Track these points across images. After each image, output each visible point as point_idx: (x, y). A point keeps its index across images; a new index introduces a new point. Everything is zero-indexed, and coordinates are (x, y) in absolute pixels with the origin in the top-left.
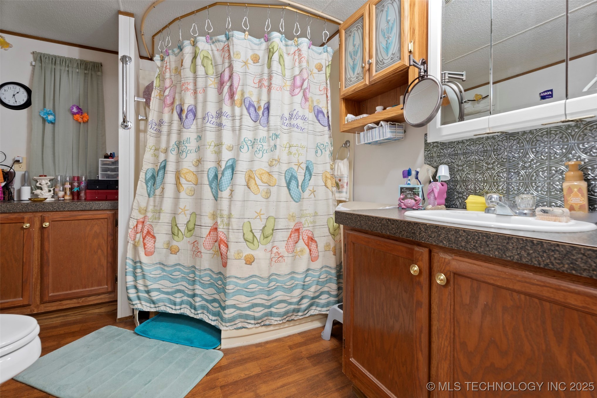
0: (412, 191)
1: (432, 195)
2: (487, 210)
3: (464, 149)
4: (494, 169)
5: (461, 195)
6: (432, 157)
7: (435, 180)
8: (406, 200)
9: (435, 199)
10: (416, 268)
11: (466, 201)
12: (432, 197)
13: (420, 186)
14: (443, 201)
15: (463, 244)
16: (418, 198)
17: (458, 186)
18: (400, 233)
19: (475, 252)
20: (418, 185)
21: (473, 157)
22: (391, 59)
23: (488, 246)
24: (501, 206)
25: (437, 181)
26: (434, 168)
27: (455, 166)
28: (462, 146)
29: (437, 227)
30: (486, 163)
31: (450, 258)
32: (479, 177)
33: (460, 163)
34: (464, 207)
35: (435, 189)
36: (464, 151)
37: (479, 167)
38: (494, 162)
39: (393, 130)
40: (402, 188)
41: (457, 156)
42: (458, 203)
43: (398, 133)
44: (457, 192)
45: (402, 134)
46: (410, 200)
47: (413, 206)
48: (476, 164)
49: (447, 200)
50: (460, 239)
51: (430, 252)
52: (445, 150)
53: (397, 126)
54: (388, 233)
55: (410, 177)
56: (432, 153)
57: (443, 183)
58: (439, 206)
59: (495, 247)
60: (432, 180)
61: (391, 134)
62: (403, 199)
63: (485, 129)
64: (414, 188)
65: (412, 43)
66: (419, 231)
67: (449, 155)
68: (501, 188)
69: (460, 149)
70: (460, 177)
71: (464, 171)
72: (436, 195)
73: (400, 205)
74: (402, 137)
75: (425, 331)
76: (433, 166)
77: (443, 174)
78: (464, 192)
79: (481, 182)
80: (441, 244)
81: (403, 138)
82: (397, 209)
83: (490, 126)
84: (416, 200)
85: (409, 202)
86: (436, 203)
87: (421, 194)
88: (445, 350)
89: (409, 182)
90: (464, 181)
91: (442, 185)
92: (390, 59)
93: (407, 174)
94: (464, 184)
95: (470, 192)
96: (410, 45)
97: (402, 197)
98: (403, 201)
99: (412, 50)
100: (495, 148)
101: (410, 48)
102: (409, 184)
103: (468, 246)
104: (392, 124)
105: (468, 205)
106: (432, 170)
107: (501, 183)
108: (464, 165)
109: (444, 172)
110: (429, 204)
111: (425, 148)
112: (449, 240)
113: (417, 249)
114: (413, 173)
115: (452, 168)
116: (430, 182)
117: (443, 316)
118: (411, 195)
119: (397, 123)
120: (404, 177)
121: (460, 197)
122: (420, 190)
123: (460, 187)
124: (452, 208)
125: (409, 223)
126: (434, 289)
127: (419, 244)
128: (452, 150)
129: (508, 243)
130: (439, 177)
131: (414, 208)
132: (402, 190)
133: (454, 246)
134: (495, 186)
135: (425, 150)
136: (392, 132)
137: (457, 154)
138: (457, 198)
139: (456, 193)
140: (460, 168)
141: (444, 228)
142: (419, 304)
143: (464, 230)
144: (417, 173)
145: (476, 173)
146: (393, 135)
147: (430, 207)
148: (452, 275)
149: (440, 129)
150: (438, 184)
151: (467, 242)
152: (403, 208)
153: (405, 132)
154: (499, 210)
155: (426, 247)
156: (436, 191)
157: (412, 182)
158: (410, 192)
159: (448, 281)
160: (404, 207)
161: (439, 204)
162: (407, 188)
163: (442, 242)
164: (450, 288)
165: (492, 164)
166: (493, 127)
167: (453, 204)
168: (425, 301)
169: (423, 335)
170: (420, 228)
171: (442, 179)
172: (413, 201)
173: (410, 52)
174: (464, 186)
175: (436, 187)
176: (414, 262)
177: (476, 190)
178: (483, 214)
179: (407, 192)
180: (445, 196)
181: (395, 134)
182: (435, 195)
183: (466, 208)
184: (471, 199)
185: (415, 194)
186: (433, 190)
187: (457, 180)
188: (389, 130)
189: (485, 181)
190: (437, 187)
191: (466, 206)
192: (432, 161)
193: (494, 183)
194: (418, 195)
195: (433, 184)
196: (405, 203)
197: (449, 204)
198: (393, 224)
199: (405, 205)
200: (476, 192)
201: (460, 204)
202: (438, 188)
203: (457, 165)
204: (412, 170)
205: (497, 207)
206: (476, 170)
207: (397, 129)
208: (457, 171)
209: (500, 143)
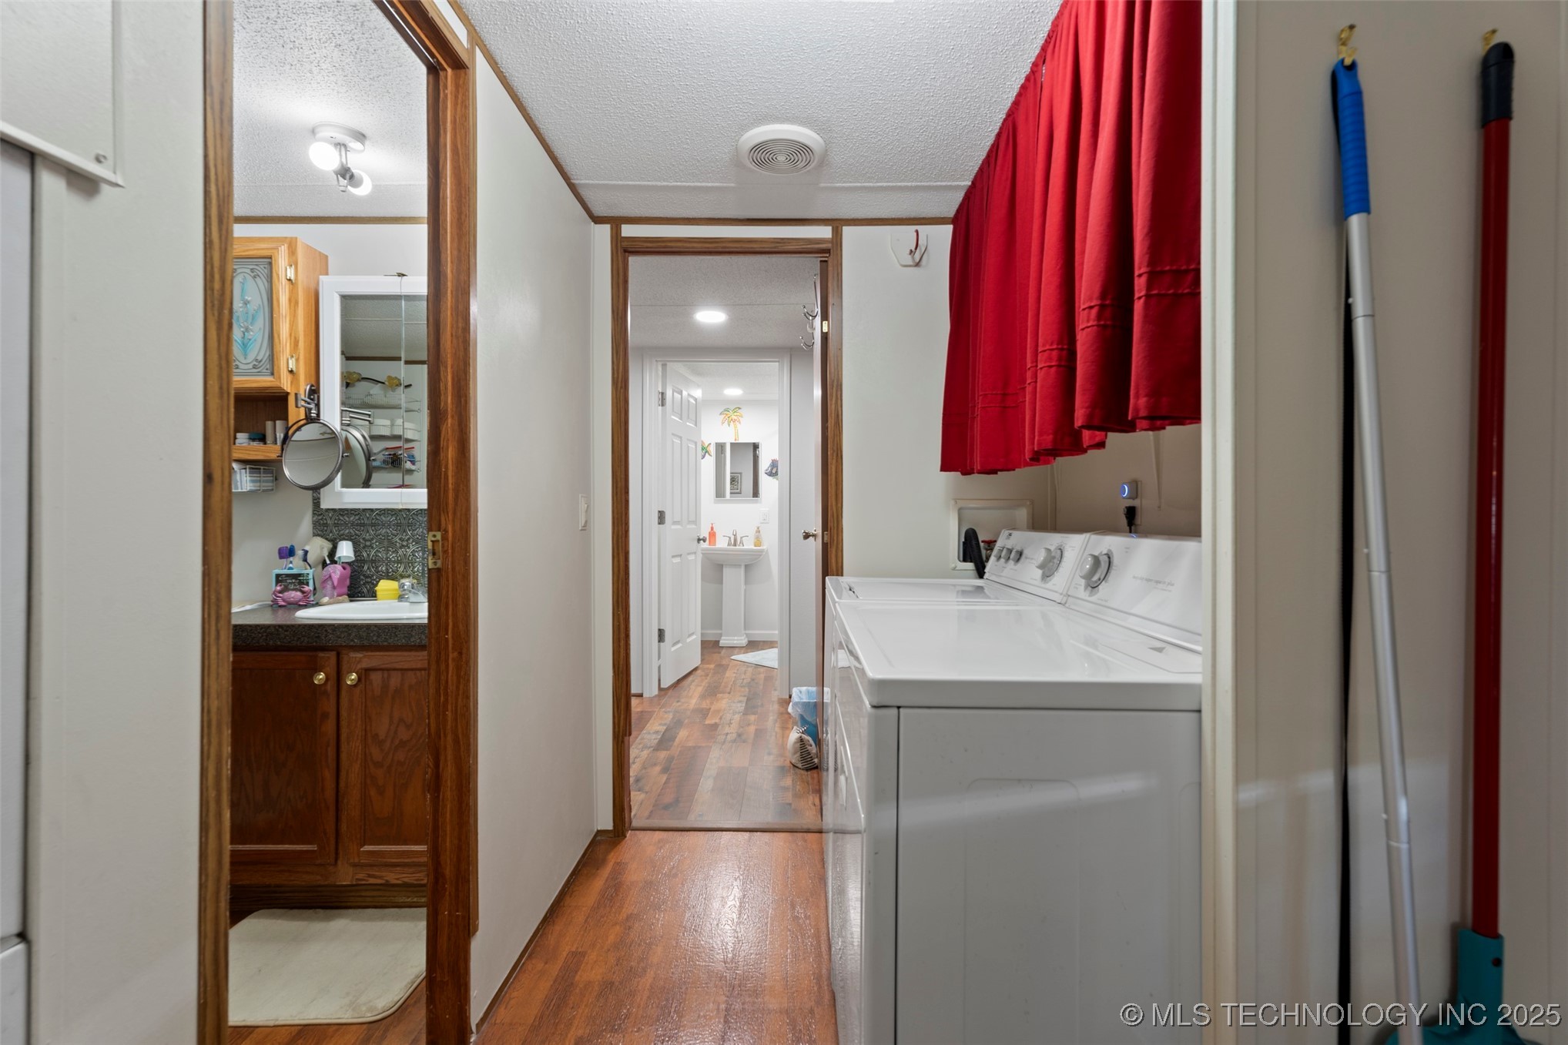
0: (297, 579)
1: (330, 583)
2: (401, 598)
3: (373, 519)
4: (409, 548)
5: (369, 580)
6: (326, 525)
7: (333, 562)
8: (286, 594)
9: (334, 588)
10: (322, 676)
11: (377, 588)
12: (329, 586)
13: (310, 571)
14: (345, 590)
15: (375, 638)
16: (306, 588)
17: (366, 568)
18: (297, 641)
19: (386, 643)
20: (306, 569)
21: (385, 530)
22: (254, 368)
23: (397, 636)
24: (414, 593)
25: (336, 562)
26: (329, 541)
27: (361, 540)
28: (370, 515)
29: (347, 626)
30: (400, 539)
31: (361, 655)
32: (392, 556)
33: (368, 537)
34: (373, 595)
35: (333, 575)
36: (373, 521)
37: (392, 544)
38: (409, 539)
39: (255, 478)
40: (278, 576)
41: (363, 526)
42: (365, 590)
43: (264, 481)
44: (364, 575)
45: (271, 484)
46: (294, 592)
47: (299, 601)
48: (388, 539)
49: (350, 588)
50: (372, 635)
51: (338, 655)
52: (345, 517)
53: (262, 470)
54: (279, 643)
55: (291, 559)
56: (326, 519)
57: (345, 565)
58: (340, 598)
59: (402, 635)
60: (328, 562)
61: (251, 485)
62: (280, 592)
63: (397, 503)
64: (300, 575)
65: (294, 359)
66: (325, 633)
67: (352, 525)
68: (416, 569)
69: (368, 518)
70: (368, 555)
71: (372, 548)
72: (336, 583)
73: (275, 601)
74: (271, 488)
75: (333, 743)
76: (327, 539)
77: (345, 554)
78: (373, 576)
79: (394, 562)
80: (352, 643)
81: (272, 490)
82: (270, 609)
83: (403, 501)
84: (303, 592)
85: (293, 595)
86: (336, 594)
87: (311, 582)
88: (356, 751)
89: (291, 565)
90: (373, 561)
91: (344, 568)
92: (251, 366)
93: (287, 553)
94: (374, 565)
95: (381, 575)
96: (290, 361)
97: (279, 588)
98: (281, 595)
99: (294, 369)
100: (410, 522)
101: (291, 366)
102: (290, 568)
103: (379, 640)
104: (253, 468)
105: (379, 594)
106: (328, 545)
107: (416, 564)
108: (372, 539)
109: (345, 550)
110: (325, 596)
111: (314, 511)
112: (360, 638)
113: (321, 654)
114: (300, 553)
115: (356, 543)
116: (324, 565)
117: (354, 717)
118: (295, 585)
119: (262, 467)
120: (281, 557)
121: (368, 582)
122: (311, 577)
123: (368, 568)
124: (358, 597)
125: (311, 627)
126: (344, 694)
127: (324, 649)
128: (357, 518)
129: (412, 631)
130: (340, 558)
131: (301, 603)
132: (279, 579)
133: (366, 643)
134: (410, 567)
135: (314, 514)
136: (252, 481)
137: (363, 525)
138: (364, 584)
139: (362, 577)
140: (368, 543)
141: (355, 626)
142: (325, 716)
143: (376, 625)
144: (306, 552)
145: (388, 550)
146: (255, 486)
147: (326, 600)
148: (363, 671)
149: (340, 493)
150: (339, 567)
151: (378, 637)
152: (281, 606)
153: (276, 479)
154: (413, 598)
155: (331, 651)
156: (336, 577)
157: (296, 565)
158: (294, 581)
159: (359, 679)
160: (283, 603)
161: (339, 595)
162: (288, 575)
163: (352, 640)
164: (361, 686)
165: (407, 541)
166: (406, 503)
167: (359, 592)
168: (332, 711)
169: (329, 749)
170: (326, 631)
171: (343, 560)
172: (299, 593)
173: (291, 372)
174: (373, 567)
175: (334, 572)
176: (317, 670)
177: (388, 572)
178: (395, 603)
179: (288, 581)
180: (348, 582)
181: (258, 484)
182: (333, 584)
183: (375, 597)
184: (384, 586)
185: (301, 583)
186: (330, 577)
187: (364, 560)
188: (248, 478)
189: (399, 562)
190: (336, 572)
191: (376, 594)
192: (326, 531)
193: (409, 563)
194: (307, 584)
195: (330, 568)
196: (285, 598)
197: (352, 592)
198: (287, 631)
199: (284, 601)
200: (388, 575)
201: (368, 591)
202: (338, 573)
203: (364, 539)
204: (296, 547)
205: (410, 595)
206: (388, 547)
207: (262, 475)
208: (364, 548)
209: (414, 517)
